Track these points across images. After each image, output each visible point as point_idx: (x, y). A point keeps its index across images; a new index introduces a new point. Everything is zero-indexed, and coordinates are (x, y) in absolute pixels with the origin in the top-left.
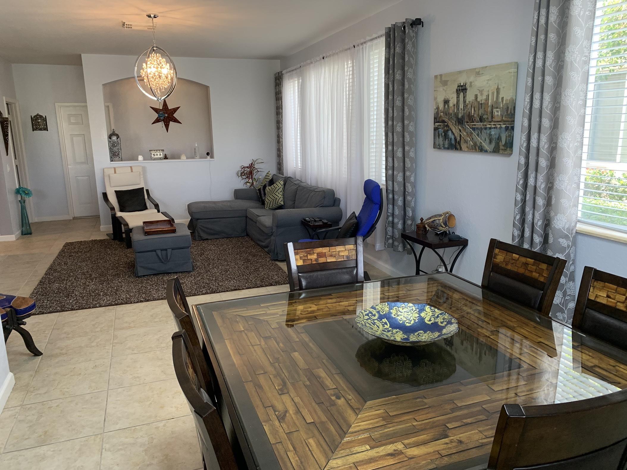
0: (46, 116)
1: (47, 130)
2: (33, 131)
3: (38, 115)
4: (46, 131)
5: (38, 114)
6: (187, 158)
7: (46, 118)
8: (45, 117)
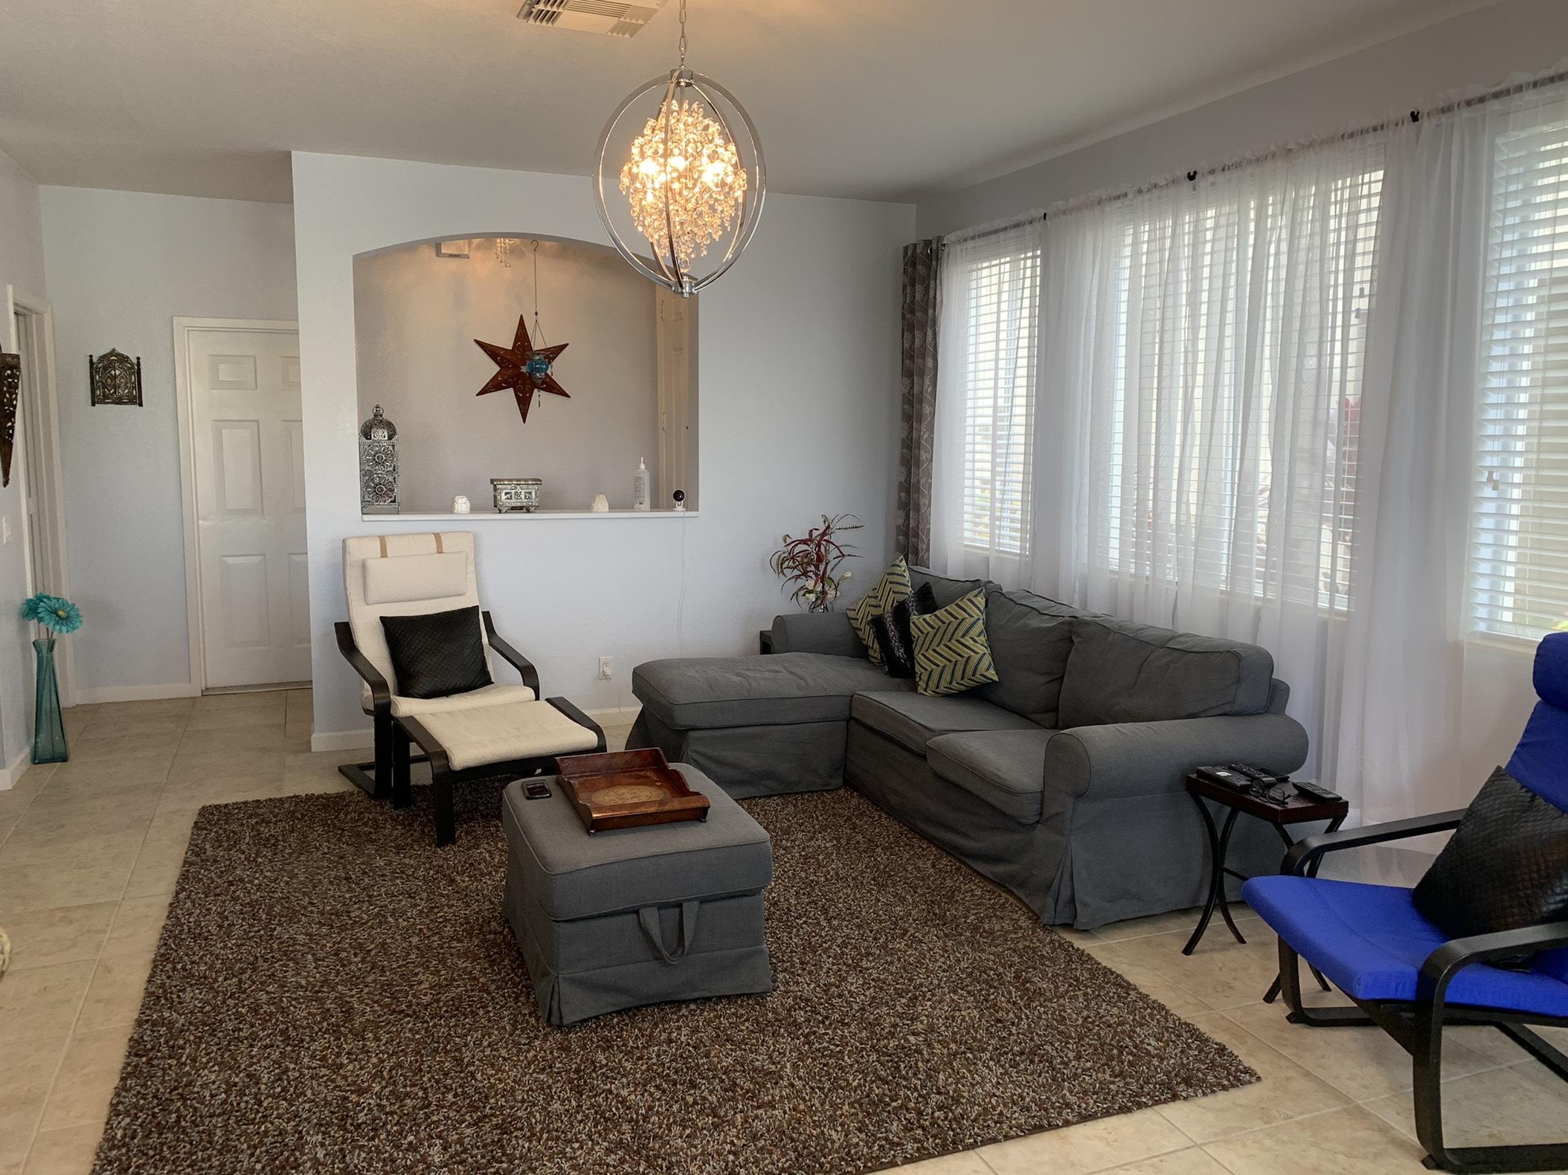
0: (138, 358)
1: (141, 405)
2: (93, 404)
3: (113, 353)
4: (136, 407)
5: (114, 350)
6: (612, 508)
7: (139, 364)
8: (135, 361)
